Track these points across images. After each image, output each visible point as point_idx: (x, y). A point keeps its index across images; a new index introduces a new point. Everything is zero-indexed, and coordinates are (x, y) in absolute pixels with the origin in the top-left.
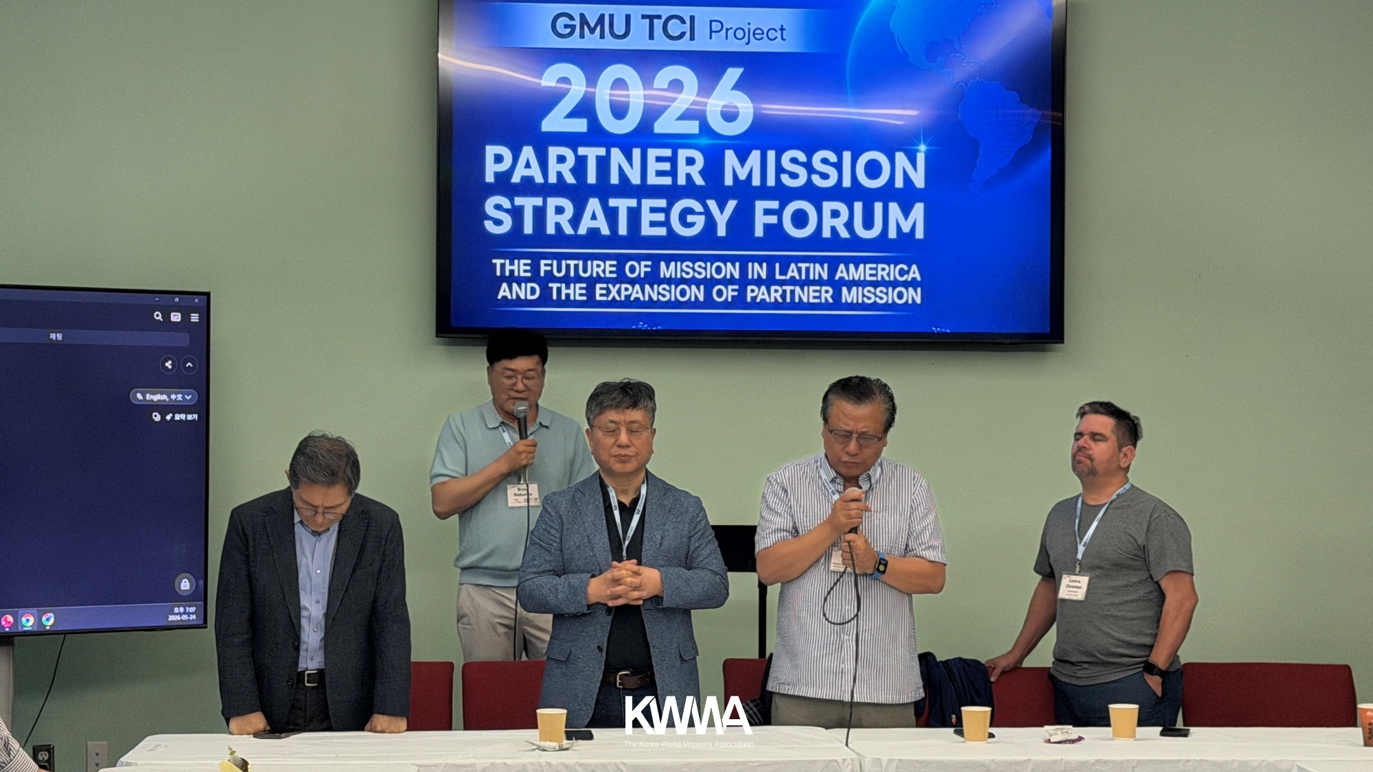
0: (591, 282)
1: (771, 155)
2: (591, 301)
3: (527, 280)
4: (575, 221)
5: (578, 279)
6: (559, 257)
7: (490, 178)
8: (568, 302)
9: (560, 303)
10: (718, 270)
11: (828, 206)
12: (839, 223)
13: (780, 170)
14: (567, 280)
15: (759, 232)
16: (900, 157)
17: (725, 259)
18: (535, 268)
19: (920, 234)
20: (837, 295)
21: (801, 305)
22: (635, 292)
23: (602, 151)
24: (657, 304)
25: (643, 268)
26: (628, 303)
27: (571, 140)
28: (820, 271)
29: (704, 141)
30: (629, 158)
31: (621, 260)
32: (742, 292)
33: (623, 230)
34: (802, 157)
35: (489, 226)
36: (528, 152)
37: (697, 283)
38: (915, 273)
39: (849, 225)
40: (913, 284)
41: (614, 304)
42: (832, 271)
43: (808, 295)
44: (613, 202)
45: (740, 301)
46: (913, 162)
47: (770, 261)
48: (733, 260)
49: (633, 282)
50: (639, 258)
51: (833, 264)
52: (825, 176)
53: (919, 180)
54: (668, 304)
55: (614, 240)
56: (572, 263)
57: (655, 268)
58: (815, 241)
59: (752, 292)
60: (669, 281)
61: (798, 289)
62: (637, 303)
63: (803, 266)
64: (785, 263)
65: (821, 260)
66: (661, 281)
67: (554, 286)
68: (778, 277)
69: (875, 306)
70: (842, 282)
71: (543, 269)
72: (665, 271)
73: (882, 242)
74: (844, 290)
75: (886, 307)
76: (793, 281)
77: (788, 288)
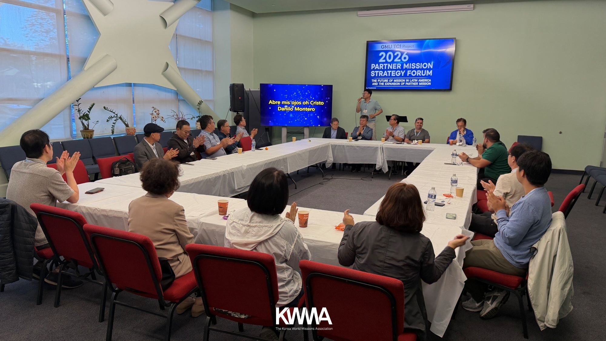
0: (385, 82)
1: (410, 64)
2: (384, 85)
3: (376, 82)
4: (383, 74)
5: (383, 82)
6: (381, 79)
7: (372, 69)
8: (381, 85)
9: (380, 85)
10: (402, 81)
11: (418, 71)
12: (420, 74)
13: (411, 66)
14: (381, 82)
15: (408, 75)
16: (429, 64)
17: (403, 79)
18: (377, 81)
19: (431, 75)
20: (418, 84)
21: (413, 85)
22: (390, 84)
23: (387, 64)
24: (393, 85)
25: (392, 80)
26: (389, 85)
27: (383, 63)
28: (416, 80)
29: (401, 62)
30: (391, 65)
31: (389, 79)
32: (405, 83)
33: (389, 75)
34: (415, 64)
35: (371, 75)
36: (377, 65)
37: (399, 82)
38: (430, 80)
39: (421, 74)
40: (430, 82)
41: (387, 85)
42: (418, 80)
43: (414, 84)
44: (388, 71)
45: (405, 85)
46: (431, 64)
47: (409, 79)
48: (404, 79)
49: (390, 82)
50: (391, 79)
51: (418, 79)
52: (418, 67)
53: (432, 67)
54: (395, 85)
55: (388, 77)
56: (382, 80)
57: (393, 80)
58: (416, 76)
59: (407, 83)
60: (395, 82)
61: (413, 83)
62: (391, 85)
63: (414, 80)
64: (411, 79)
65: (417, 79)
66: (394, 82)
67: (380, 83)
68: (410, 81)
69: (424, 85)
70: (419, 82)
71: (378, 81)
72: (395, 81)
73: (426, 76)
74: (420, 83)
75: (425, 85)
76: (412, 82)
77: (412, 83)
